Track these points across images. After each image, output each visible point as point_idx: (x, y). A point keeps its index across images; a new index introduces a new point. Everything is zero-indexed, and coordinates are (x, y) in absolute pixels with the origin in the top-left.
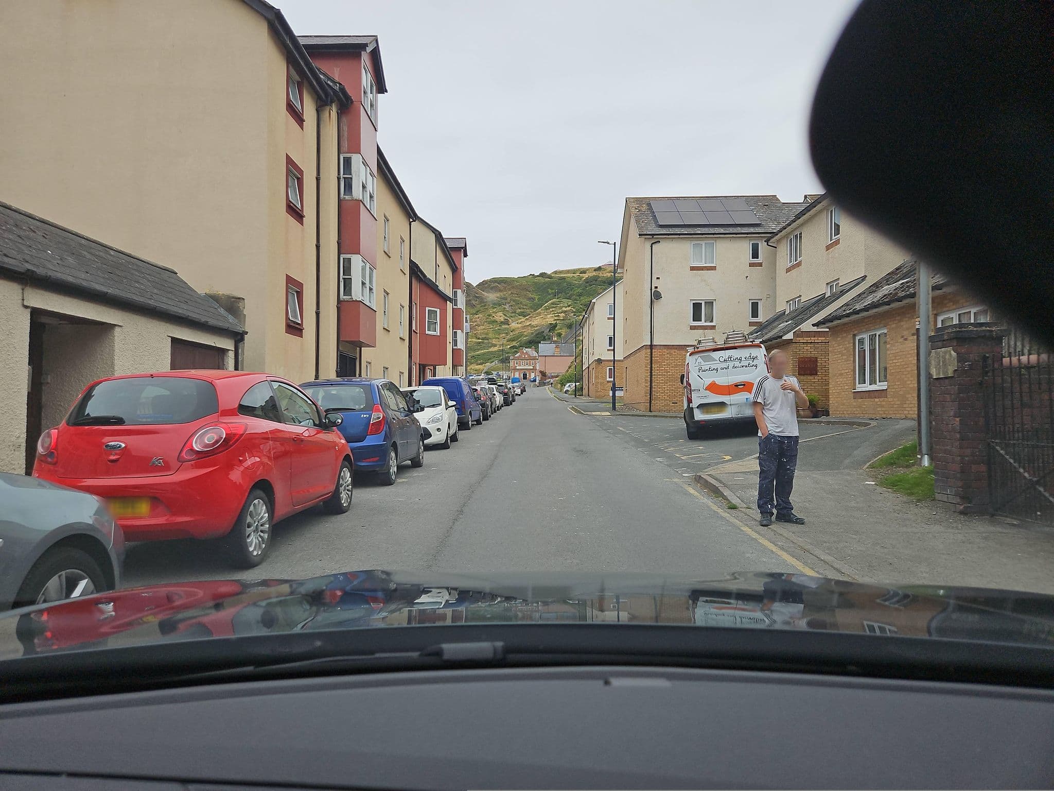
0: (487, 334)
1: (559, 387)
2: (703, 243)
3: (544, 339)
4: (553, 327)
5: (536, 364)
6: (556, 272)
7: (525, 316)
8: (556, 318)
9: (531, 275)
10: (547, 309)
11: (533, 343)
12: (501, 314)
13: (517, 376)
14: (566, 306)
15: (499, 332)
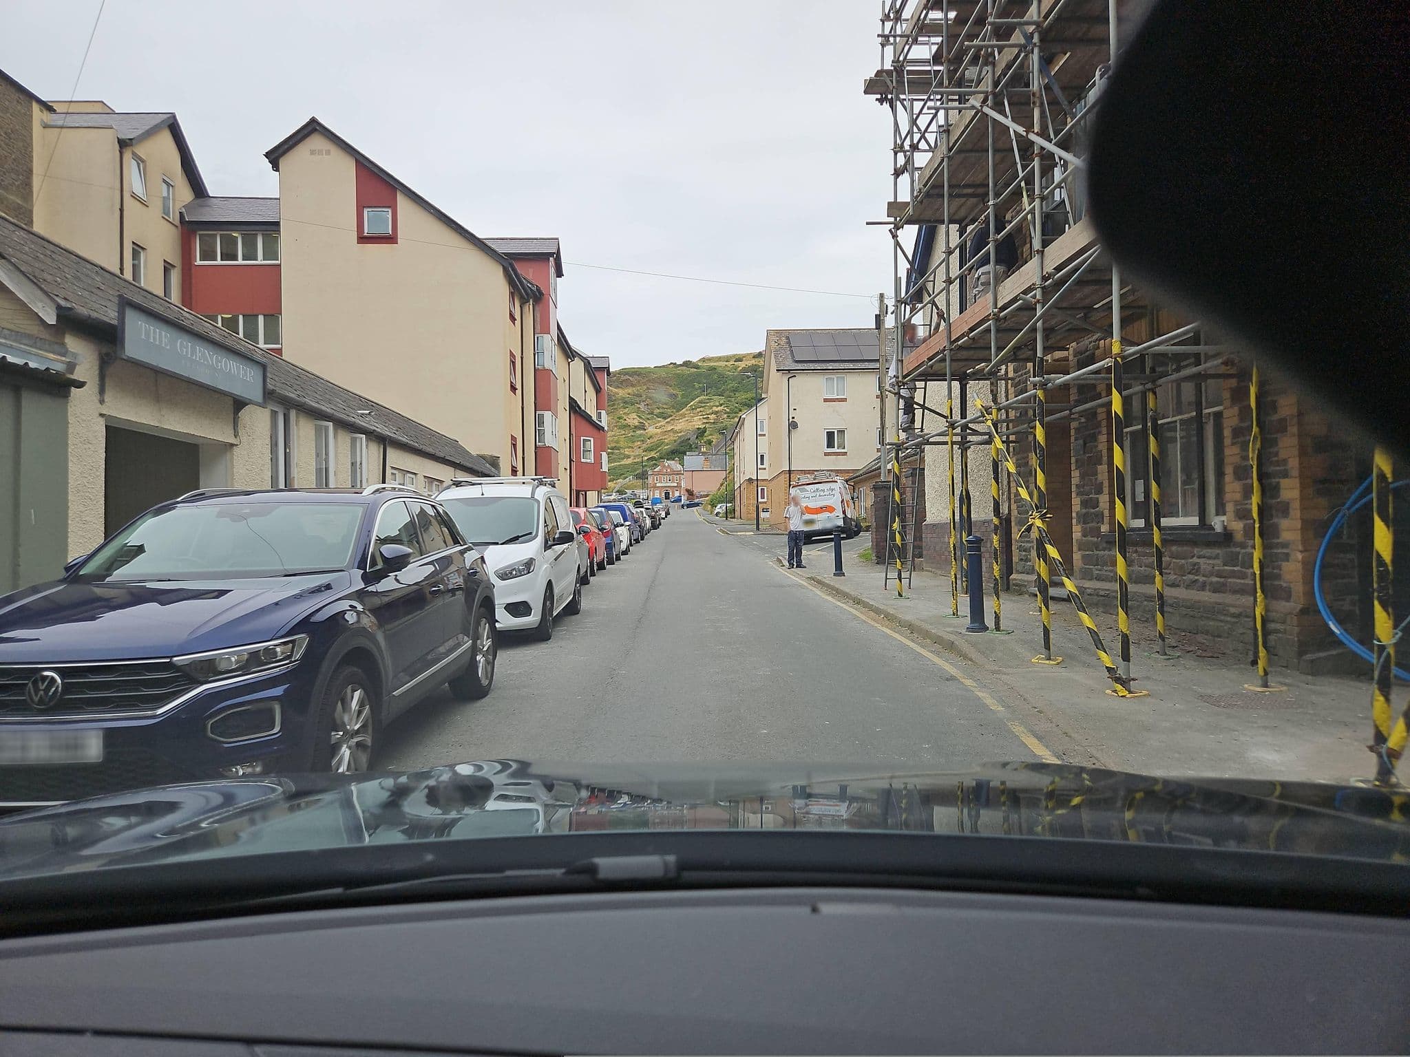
0: (617, 442)
1: (709, 509)
2: (834, 377)
3: (691, 449)
4: (701, 433)
5: (680, 480)
6: (703, 360)
7: (665, 418)
8: (705, 421)
9: (671, 364)
10: (693, 409)
11: (678, 452)
12: (634, 415)
13: (657, 495)
14: (717, 404)
15: (632, 440)
